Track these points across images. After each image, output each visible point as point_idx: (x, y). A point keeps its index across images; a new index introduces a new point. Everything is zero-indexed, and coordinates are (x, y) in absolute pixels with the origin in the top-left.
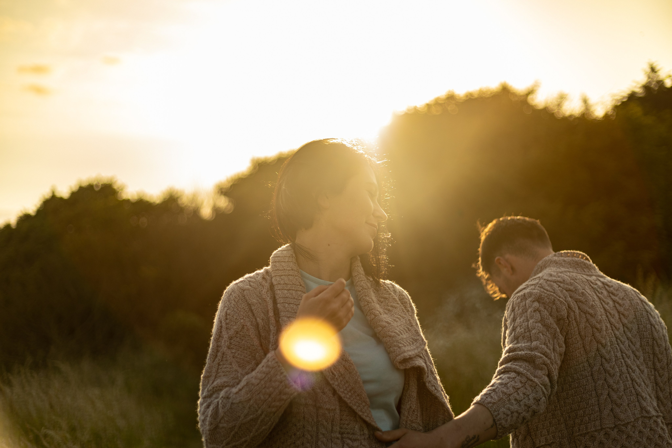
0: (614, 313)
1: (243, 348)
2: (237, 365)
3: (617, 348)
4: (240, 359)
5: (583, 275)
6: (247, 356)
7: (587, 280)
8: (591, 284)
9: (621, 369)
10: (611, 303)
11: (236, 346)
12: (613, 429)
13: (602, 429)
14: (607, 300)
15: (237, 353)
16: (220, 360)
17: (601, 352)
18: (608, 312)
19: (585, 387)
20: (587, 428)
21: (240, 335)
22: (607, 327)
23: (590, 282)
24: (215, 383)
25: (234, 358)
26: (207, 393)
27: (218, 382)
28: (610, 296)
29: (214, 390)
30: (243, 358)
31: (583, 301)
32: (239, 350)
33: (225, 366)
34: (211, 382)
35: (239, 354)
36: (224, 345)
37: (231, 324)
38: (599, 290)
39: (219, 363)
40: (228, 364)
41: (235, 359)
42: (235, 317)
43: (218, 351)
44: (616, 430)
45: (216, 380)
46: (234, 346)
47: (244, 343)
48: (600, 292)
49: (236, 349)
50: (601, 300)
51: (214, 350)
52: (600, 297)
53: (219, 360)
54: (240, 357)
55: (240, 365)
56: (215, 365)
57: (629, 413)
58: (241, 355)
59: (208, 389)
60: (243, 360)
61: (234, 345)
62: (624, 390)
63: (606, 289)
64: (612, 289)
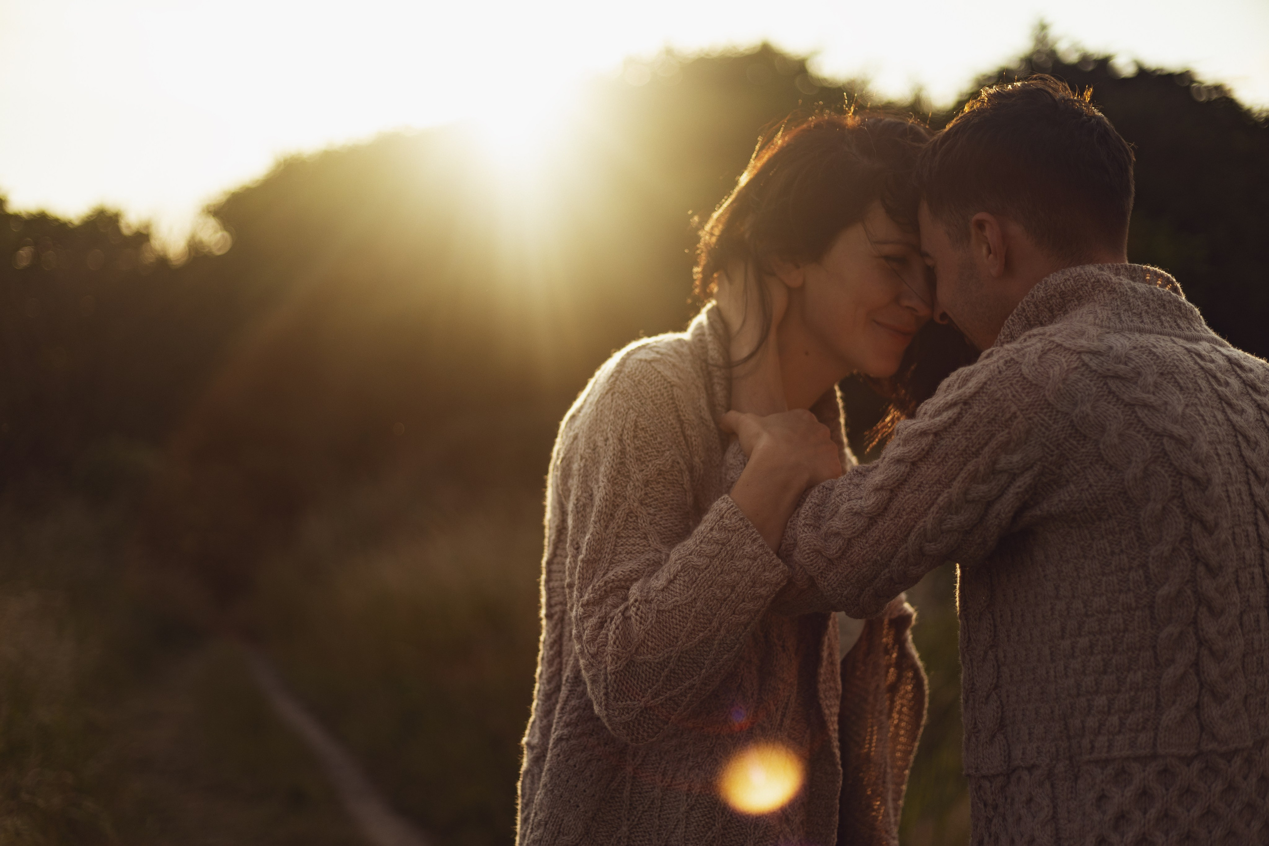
0: (1258, 436)
1: (669, 506)
2: (658, 539)
3: (1247, 536)
4: (664, 528)
5: (1176, 339)
6: (676, 523)
7: (1186, 349)
8: (1199, 360)
9: (1249, 596)
10: (1251, 411)
11: (657, 500)
12: (1188, 761)
13: (1154, 757)
14: (1240, 403)
15: (659, 516)
16: (622, 528)
17: (1198, 546)
18: (1241, 434)
19: (1121, 634)
20: (1110, 747)
21: (665, 479)
22: (1229, 474)
23: (1194, 356)
24: (610, 574)
25: (651, 524)
26: (591, 595)
27: (618, 571)
28: (1248, 393)
29: (609, 589)
30: (670, 526)
31: (1155, 404)
32: (661, 510)
33: (631, 541)
34: (601, 573)
35: (661, 518)
36: (633, 496)
37: (645, 451)
38: (1219, 375)
39: (619, 532)
40: (639, 537)
41: (654, 527)
42: (659, 439)
43: (616, 506)
44: (1197, 765)
45: (610, 568)
46: (652, 501)
47: (672, 496)
48: (1222, 381)
49: (656, 508)
50: (1223, 403)
51: (608, 503)
52: (1221, 393)
53: (619, 527)
54: (664, 524)
55: (663, 540)
56: (610, 538)
57: (1244, 724)
58: (666, 520)
59: (594, 586)
60: (671, 530)
61: (652, 499)
62: (1244, 656)
63: (1238, 376)
64: (1251, 375)
